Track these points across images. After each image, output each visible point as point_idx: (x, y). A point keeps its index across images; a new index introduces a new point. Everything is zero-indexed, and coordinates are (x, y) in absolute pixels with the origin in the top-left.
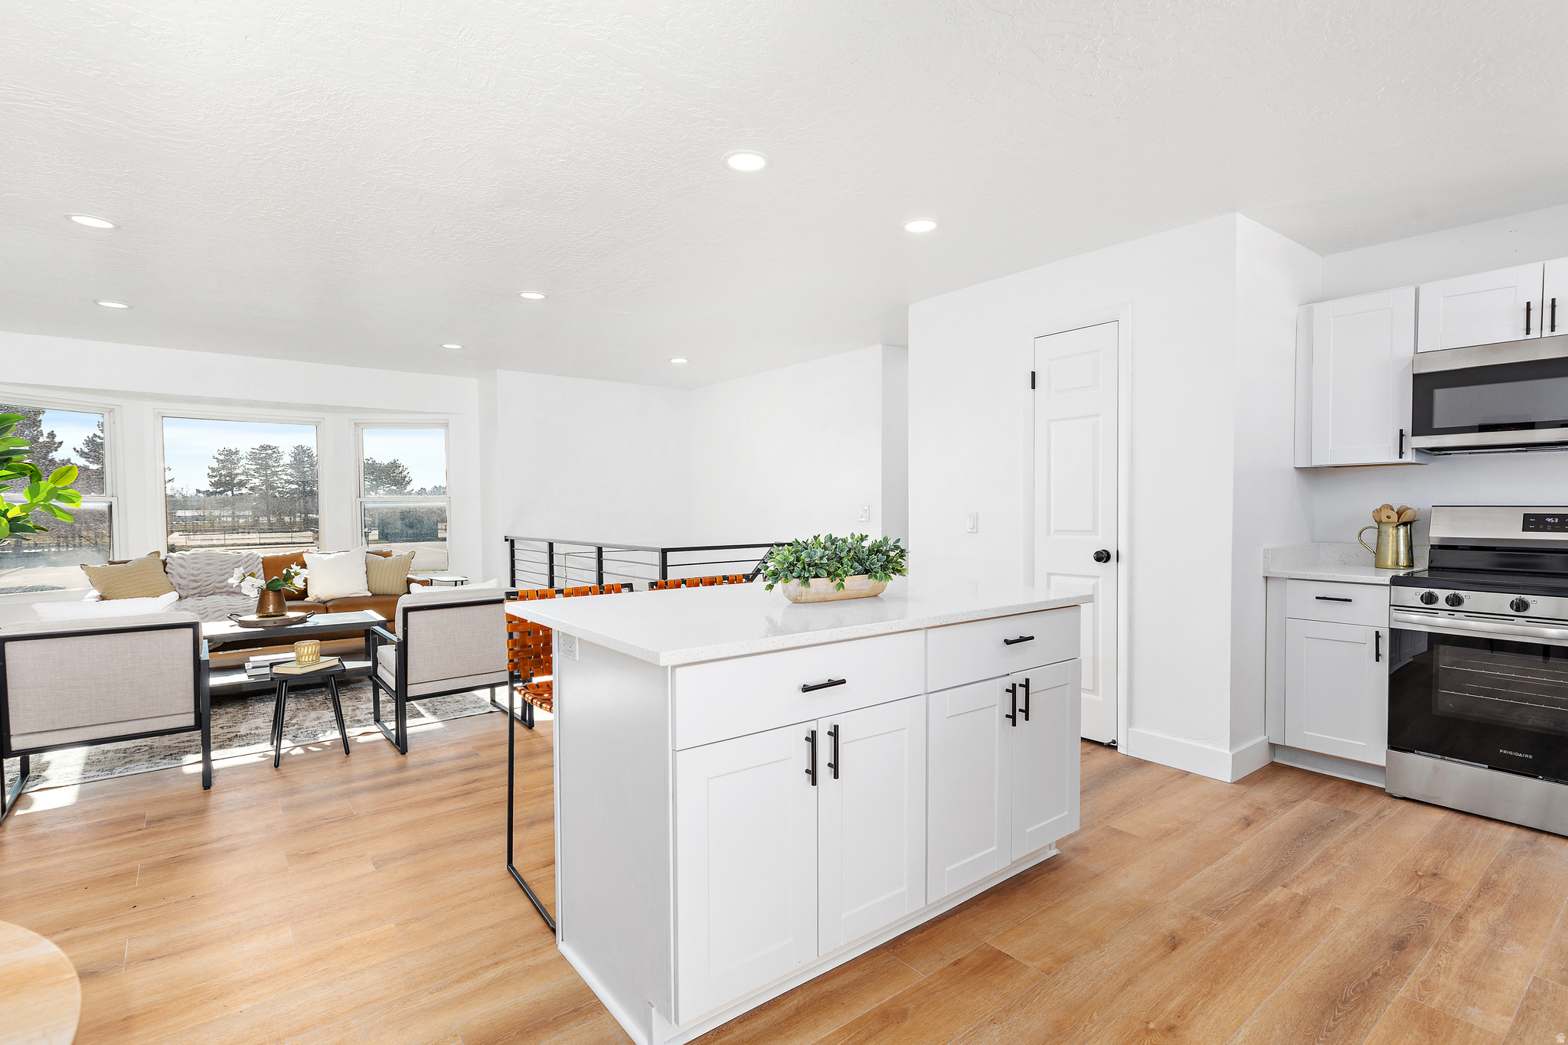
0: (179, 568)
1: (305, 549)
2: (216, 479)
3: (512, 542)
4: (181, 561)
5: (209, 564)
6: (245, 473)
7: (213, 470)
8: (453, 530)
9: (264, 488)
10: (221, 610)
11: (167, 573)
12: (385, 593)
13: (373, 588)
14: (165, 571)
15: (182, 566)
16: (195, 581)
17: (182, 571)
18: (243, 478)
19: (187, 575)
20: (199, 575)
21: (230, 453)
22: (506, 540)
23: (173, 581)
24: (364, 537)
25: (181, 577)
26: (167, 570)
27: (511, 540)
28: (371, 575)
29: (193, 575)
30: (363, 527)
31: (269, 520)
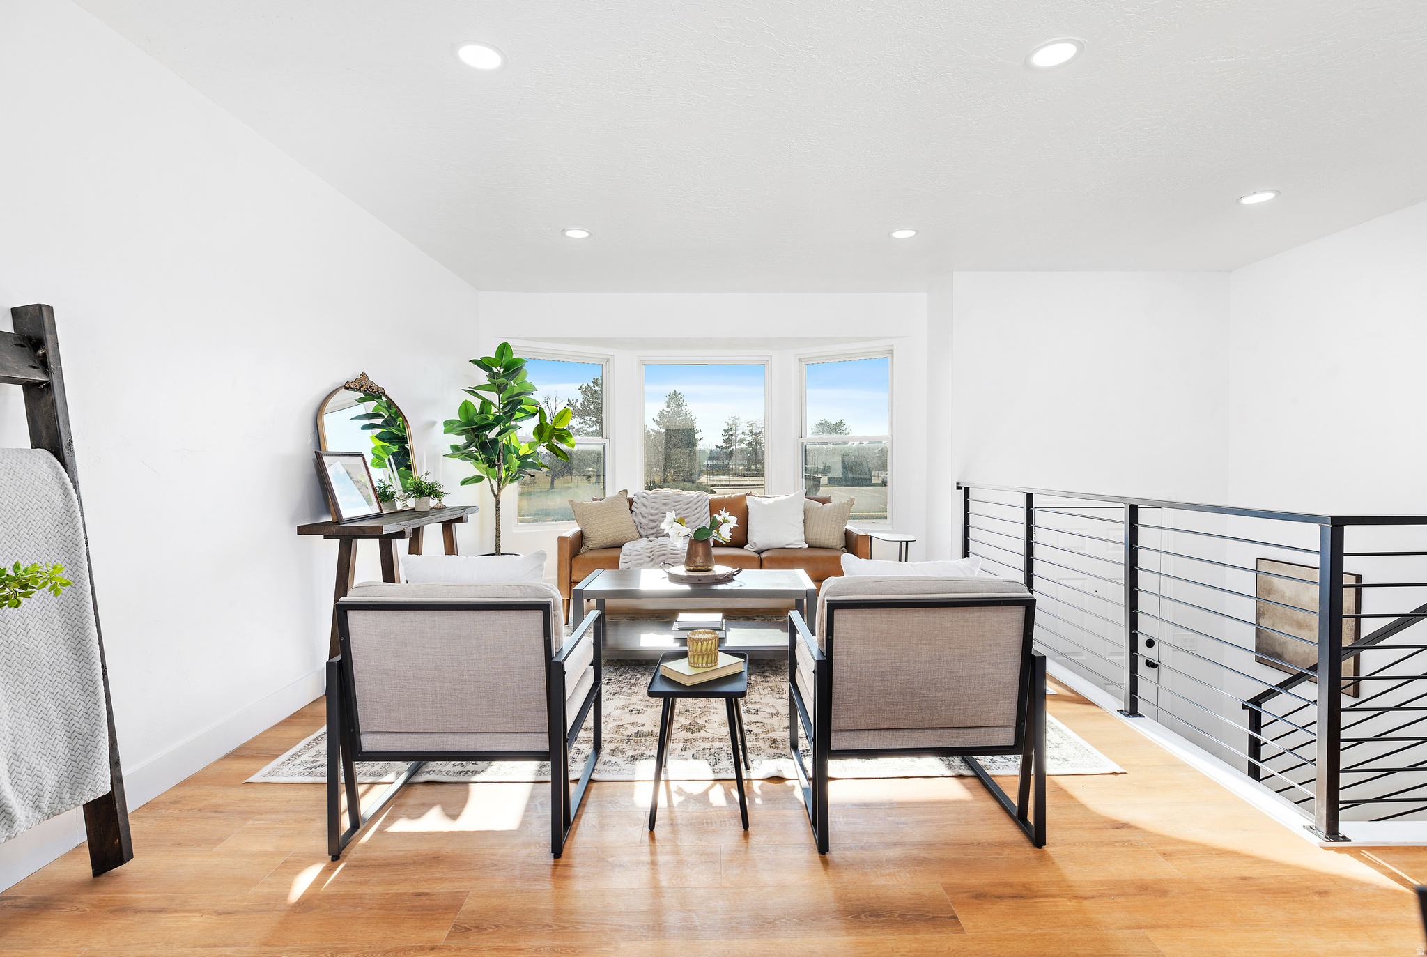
0: (642, 507)
1: (748, 490)
2: (727, 437)
3: (967, 490)
4: (643, 500)
5: (665, 504)
6: (743, 433)
7: (725, 431)
8: (895, 473)
9: (754, 443)
10: (664, 555)
11: (632, 511)
12: (822, 545)
13: (810, 540)
14: (630, 509)
15: (644, 505)
16: (653, 521)
17: (643, 509)
18: (743, 436)
19: (647, 514)
20: (656, 514)
21: (735, 419)
22: (959, 488)
23: (636, 519)
24: (804, 480)
25: (643, 516)
26: (633, 508)
27: (965, 488)
28: (808, 523)
29: (652, 515)
30: (804, 472)
31: (757, 467)
